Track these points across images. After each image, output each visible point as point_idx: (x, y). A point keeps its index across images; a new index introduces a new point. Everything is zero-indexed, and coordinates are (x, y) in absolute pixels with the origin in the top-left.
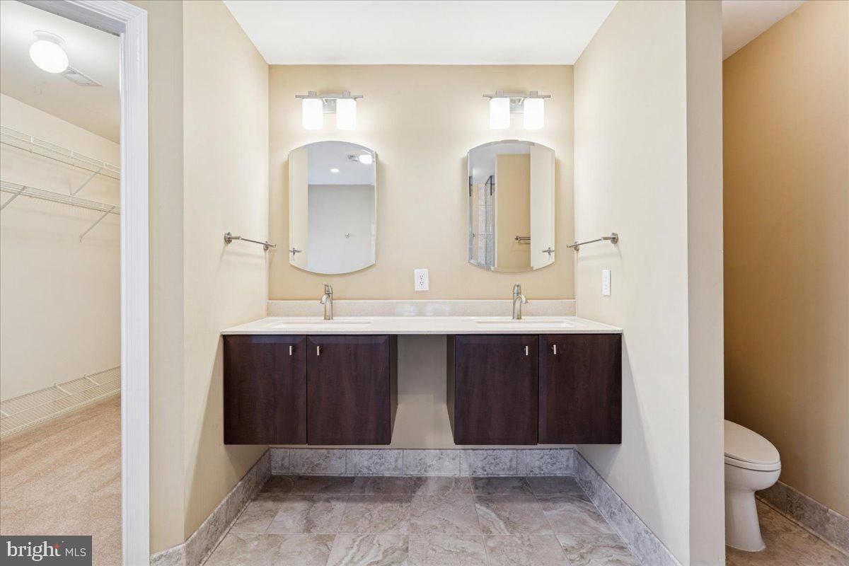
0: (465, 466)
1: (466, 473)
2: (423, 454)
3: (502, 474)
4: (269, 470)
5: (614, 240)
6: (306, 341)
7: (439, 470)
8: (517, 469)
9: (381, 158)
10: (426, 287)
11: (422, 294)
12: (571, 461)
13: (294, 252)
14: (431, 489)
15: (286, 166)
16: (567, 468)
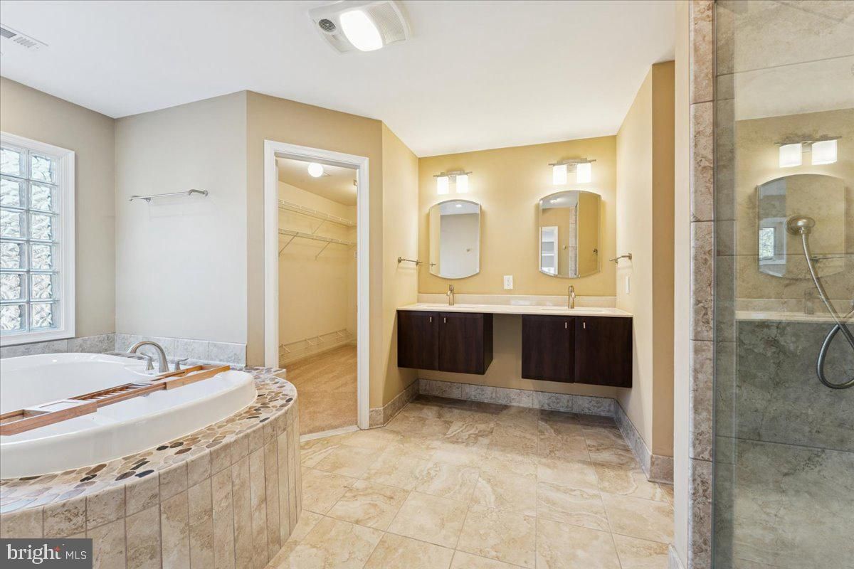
0: (536, 402)
1: (537, 406)
2: (508, 391)
3: (562, 410)
4: (418, 390)
5: (630, 257)
6: (439, 315)
7: (519, 402)
8: (572, 408)
9: (483, 208)
10: (511, 287)
11: (509, 292)
12: (612, 406)
13: (432, 265)
14: (513, 411)
15: (428, 215)
16: (609, 411)
